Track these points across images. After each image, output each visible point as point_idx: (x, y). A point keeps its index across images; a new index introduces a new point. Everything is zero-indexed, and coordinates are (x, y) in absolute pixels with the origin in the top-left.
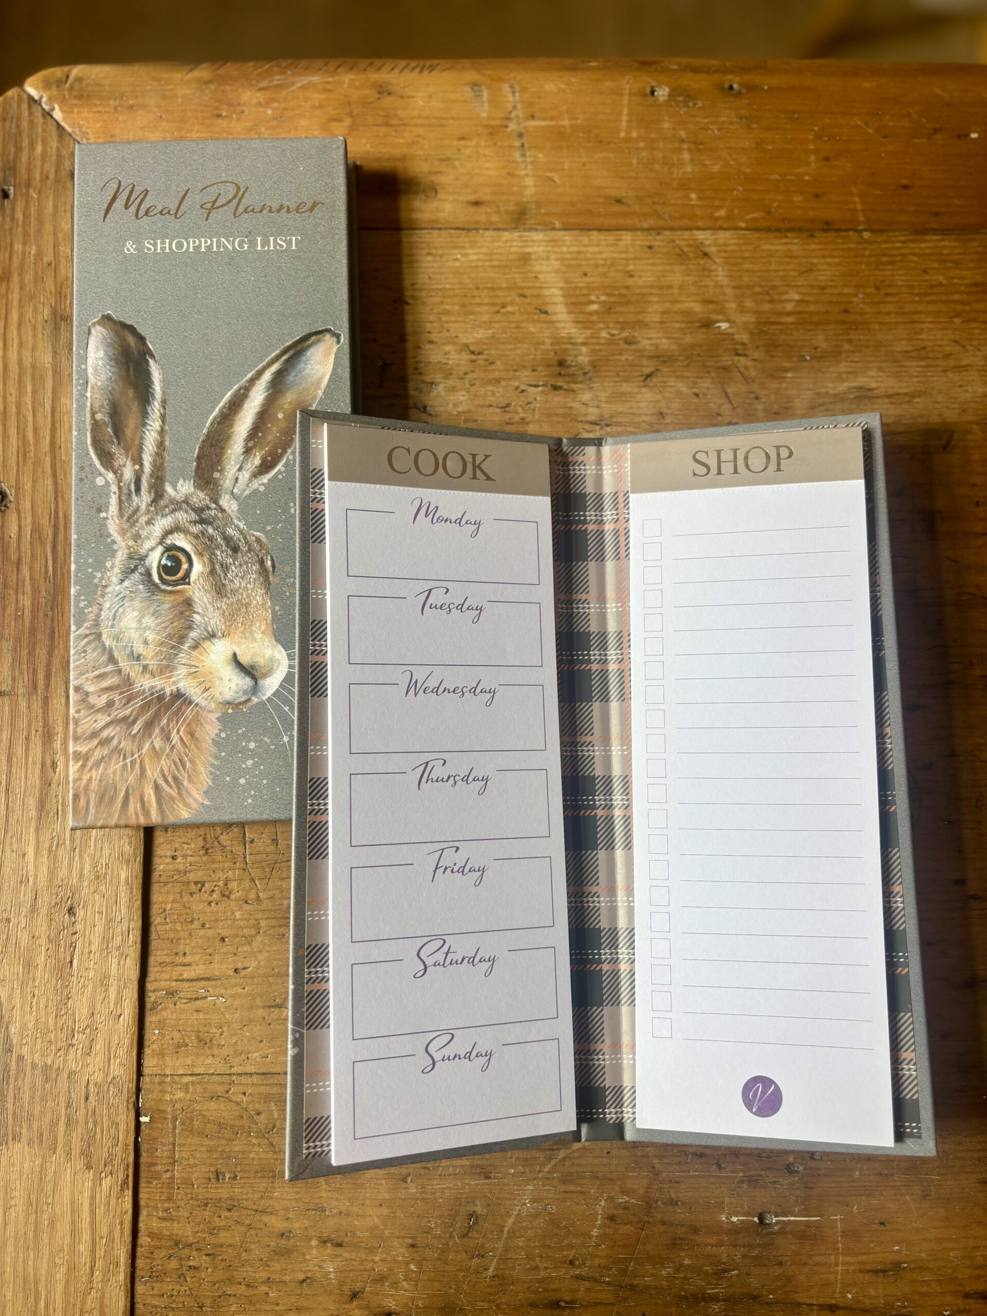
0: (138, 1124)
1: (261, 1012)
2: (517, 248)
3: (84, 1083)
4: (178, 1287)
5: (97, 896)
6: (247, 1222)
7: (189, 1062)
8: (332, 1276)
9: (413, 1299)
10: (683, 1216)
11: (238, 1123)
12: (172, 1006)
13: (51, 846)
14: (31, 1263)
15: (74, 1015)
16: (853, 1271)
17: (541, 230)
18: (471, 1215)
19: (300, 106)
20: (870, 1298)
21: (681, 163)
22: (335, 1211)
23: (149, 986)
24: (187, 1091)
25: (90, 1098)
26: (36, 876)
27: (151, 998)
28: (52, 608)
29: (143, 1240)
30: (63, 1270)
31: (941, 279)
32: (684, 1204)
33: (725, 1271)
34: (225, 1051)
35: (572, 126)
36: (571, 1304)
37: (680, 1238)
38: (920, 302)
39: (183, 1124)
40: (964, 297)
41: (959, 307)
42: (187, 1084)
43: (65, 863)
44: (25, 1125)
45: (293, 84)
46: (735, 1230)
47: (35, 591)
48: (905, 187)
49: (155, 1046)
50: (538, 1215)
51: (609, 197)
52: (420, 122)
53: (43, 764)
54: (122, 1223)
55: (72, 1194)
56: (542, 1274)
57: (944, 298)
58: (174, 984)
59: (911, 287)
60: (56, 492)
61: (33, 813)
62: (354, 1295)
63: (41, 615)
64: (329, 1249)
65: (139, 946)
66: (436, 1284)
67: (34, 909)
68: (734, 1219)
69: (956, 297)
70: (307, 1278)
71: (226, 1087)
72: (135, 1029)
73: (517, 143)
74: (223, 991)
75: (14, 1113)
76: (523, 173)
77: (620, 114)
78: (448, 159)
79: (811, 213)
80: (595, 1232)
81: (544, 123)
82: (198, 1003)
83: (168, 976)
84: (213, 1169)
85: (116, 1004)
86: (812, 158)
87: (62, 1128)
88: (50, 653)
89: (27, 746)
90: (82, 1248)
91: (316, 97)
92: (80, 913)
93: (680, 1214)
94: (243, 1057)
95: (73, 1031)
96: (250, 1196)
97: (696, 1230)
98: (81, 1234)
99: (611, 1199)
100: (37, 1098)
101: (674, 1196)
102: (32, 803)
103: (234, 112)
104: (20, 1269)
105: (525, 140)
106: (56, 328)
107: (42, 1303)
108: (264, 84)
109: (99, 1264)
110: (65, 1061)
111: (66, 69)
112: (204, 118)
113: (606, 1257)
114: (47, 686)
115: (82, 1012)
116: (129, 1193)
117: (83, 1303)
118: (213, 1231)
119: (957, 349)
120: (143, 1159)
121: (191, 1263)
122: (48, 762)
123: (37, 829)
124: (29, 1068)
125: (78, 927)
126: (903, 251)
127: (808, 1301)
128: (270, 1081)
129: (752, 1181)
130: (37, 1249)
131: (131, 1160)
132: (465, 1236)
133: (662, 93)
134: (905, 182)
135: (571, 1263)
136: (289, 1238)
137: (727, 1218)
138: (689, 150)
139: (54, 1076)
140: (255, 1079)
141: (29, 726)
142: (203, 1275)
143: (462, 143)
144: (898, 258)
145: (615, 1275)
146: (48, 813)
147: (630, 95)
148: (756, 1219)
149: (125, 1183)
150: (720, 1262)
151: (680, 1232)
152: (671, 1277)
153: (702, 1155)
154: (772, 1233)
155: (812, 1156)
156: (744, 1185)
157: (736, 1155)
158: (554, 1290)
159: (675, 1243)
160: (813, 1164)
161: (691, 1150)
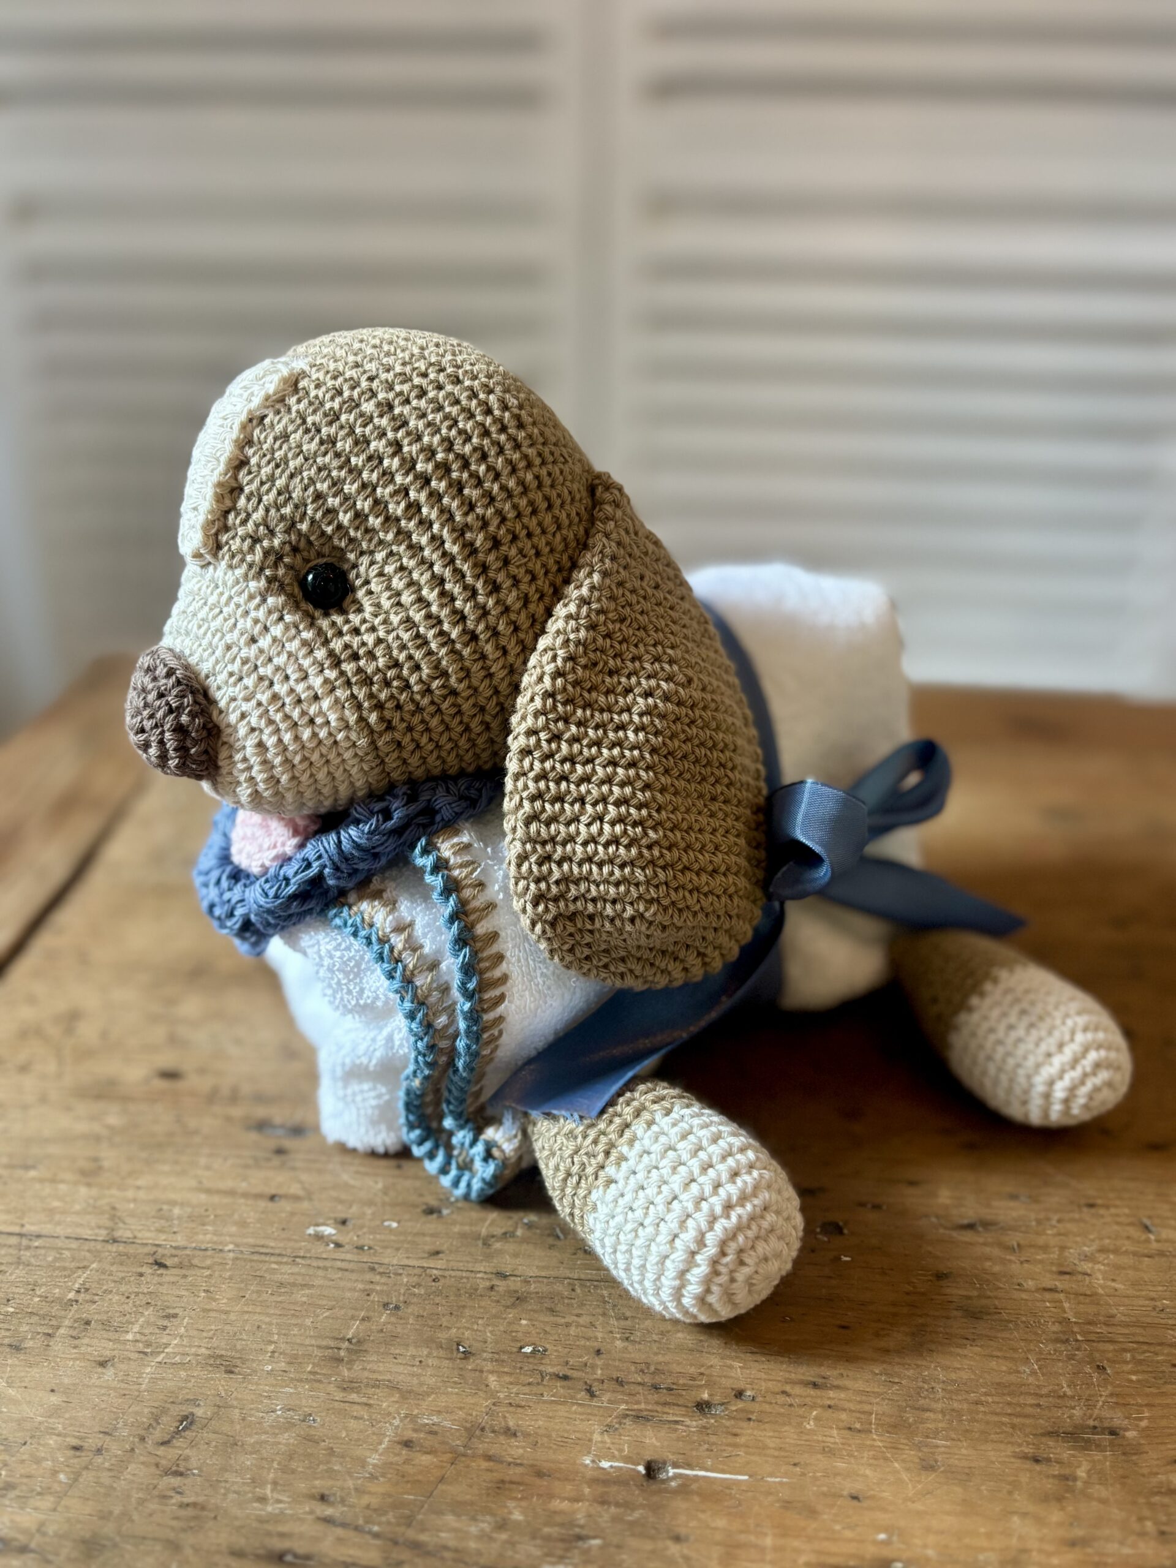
9: (42, 1523)
10: (521, 1451)
18: (185, 1418)
32: (527, 1435)
33: (580, 1538)
37: (511, 1482)
46: (603, 1480)
50: (289, 1425)
56: (269, 1509)
66: (89, 1504)
68: (605, 1464)
80: (374, 1459)
93: (516, 1449)
97: (540, 1474)
99: (411, 1417)
101: (511, 1424)
113: (383, 1494)
129: (640, 1418)
132: (165, 1446)
137: (593, 1461)
145: (389, 1523)
148: (641, 1469)
150: (572, 1524)
151: (514, 1473)
152: (483, 1536)
153: (565, 1378)
154: (666, 1491)
155: (739, 1394)
156: (627, 1421)
157: (619, 1382)
158: (282, 1535)
159: (501, 1487)
160: (740, 1405)
161: (550, 1370)
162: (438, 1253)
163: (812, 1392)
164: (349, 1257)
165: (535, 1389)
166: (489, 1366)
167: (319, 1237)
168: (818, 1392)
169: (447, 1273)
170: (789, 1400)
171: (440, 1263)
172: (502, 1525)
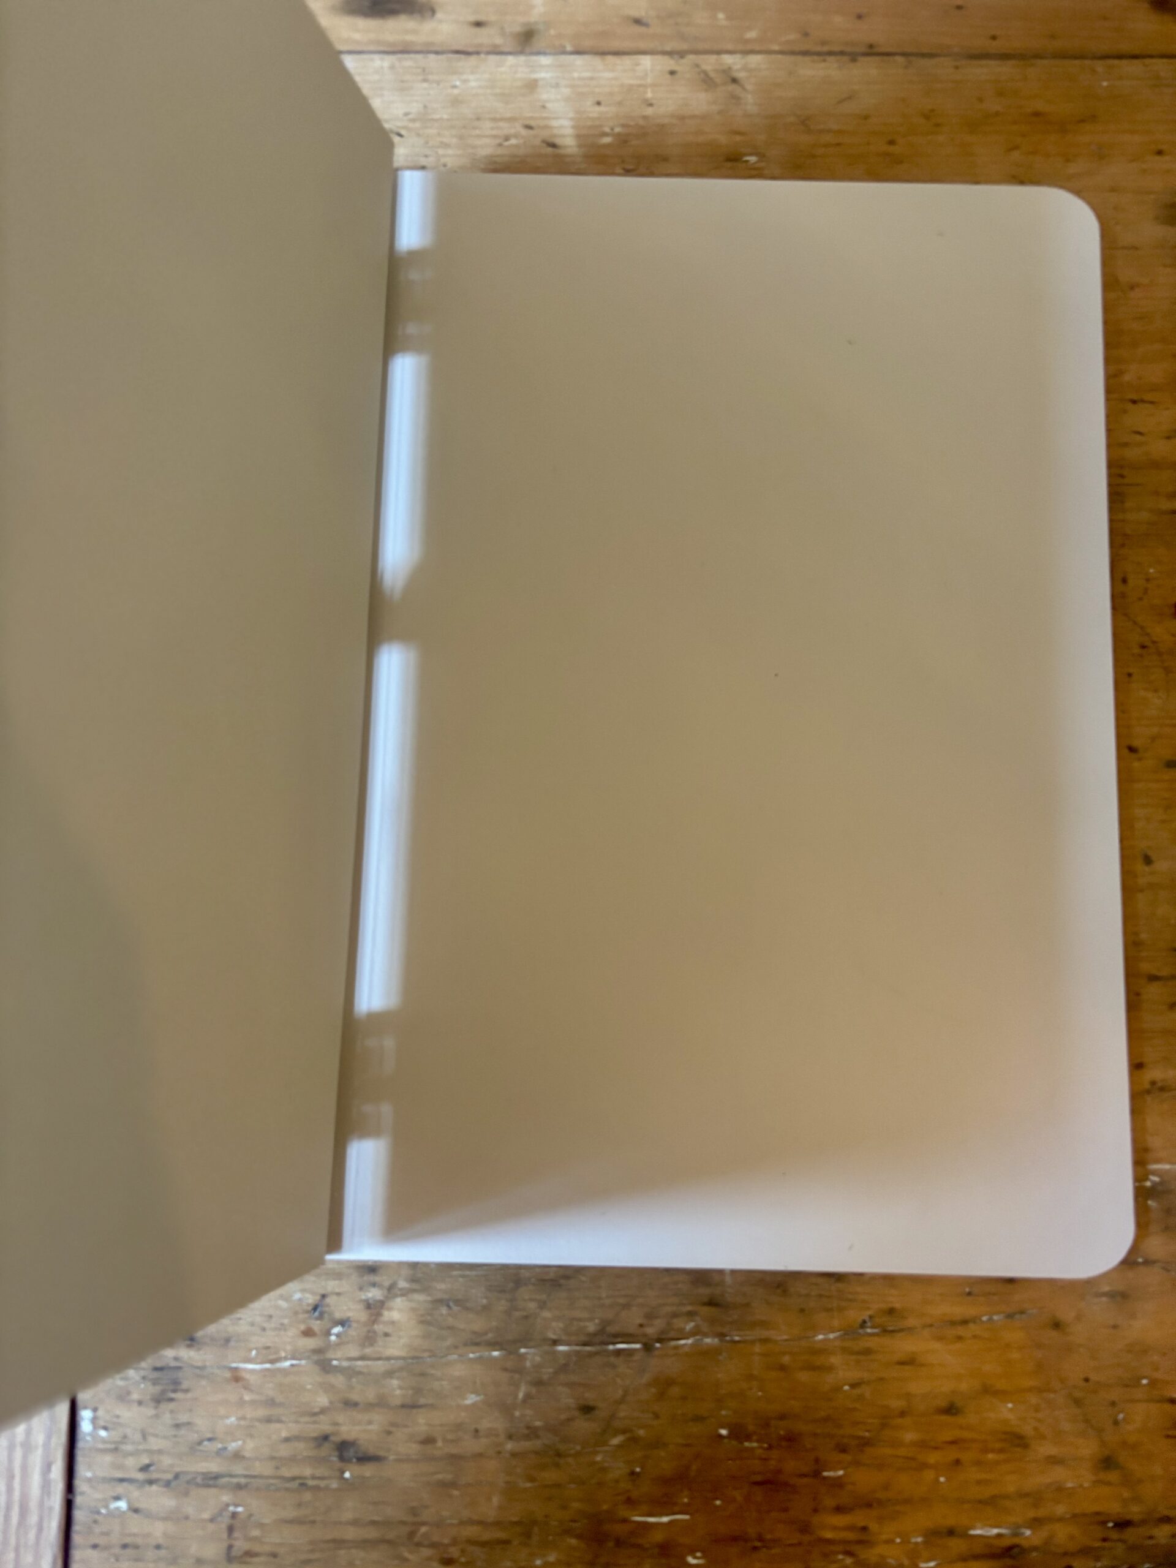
2: (523, 73)
17: (550, 54)
31: (998, 108)
40: (1023, 128)
41: (1018, 139)
48: (959, 7)
51: (627, 18)
79: (853, 35)
126: (955, 78)
134: (959, 3)
144: (951, 85)
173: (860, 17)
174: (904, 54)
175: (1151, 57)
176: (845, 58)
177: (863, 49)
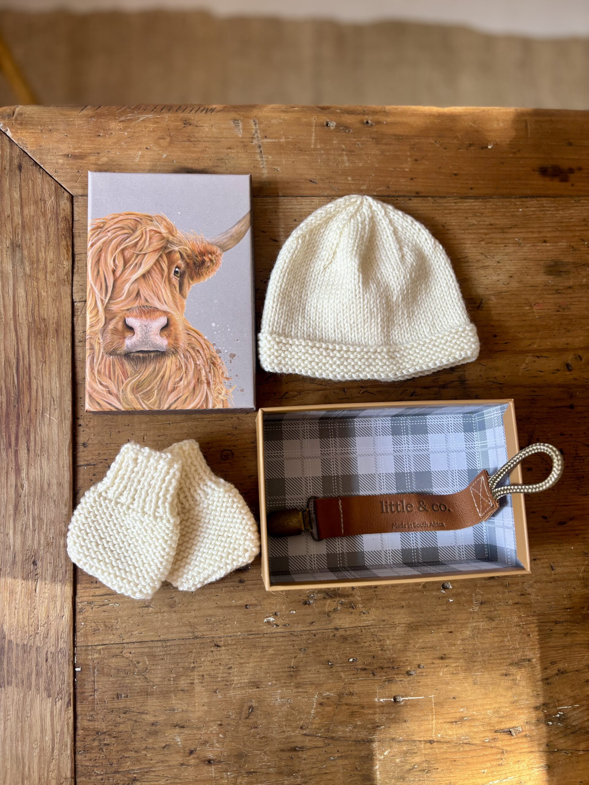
0: (75, 672)
1: (137, 610)
3: (45, 652)
4: (99, 755)
5: (48, 554)
6: (134, 719)
7: (101, 638)
8: (179, 743)
9: (221, 752)
11: (128, 668)
12: (90, 610)
13: (22, 529)
14: (20, 748)
15: (38, 617)
16: (441, 723)
17: (272, 197)
18: (250, 707)
19: (142, 131)
20: (450, 735)
21: (343, 162)
22: (180, 710)
23: (78, 600)
24: (100, 653)
25: (49, 660)
26: (14, 546)
27: (79, 606)
28: (18, 403)
29: (80, 732)
30: (37, 751)
31: (474, 222)
32: (356, 694)
33: (378, 726)
34: (119, 632)
35: (286, 142)
36: (302, 749)
37: (355, 712)
38: (464, 233)
39: (98, 671)
40: (486, 231)
41: (484, 236)
42: (100, 650)
43: (30, 537)
44: (14, 676)
45: (138, 119)
46: (382, 706)
47: (8, 393)
48: (456, 175)
49: (82, 631)
50: (283, 705)
51: (306, 179)
52: (207, 139)
53: (16, 486)
54: (68, 724)
55: (41, 711)
56: (287, 734)
57: (476, 231)
58: (91, 598)
59: (460, 226)
60: (17, 340)
61: (12, 512)
62: (191, 752)
63: (12, 406)
64: (177, 730)
65: (72, 579)
66: (233, 744)
67: (14, 563)
68: (382, 700)
69: (482, 231)
70: (167, 745)
71: (121, 650)
72: (71, 623)
73: (258, 151)
74: (117, 600)
75: (8, 671)
76: (262, 166)
77: (311, 136)
78: (222, 159)
79: (409, 188)
80: (313, 712)
81: (271, 140)
82: (104, 607)
83: (88, 594)
84: (115, 693)
85: (60, 610)
86: (409, 159)
87: (34, 676)
88: (18, 426)
89: (7, 476)
90: (47, 738)
91: (152, 126)
92: (39, 564)
93: (355, 700)
94: (129, 634)
95: (38, 625)
96: (135, 705)
97: (363, 707)
98: (46, 731)
99: (320, 694)
100: (20, 662)
101: (351, 690)
102: (11, 507)
103: (106, 134)
104: (14, 752)
105: (262, 149)
106: (14, 251)
107: (27, 769)
108: (123, 118)
109: (57, 746)
110: (34, 642)
111: (13, 108)
112: (91, 137)
113: (319, 723)
114: (17, 444)
115: (42, 615)
116: (71, 708)
117: (49, 767)
118: (116, 725)
119: (483, 257)
120: (78, 690)
121: (105, 742)
122: (19, 485)
123: (14, 520)
124: (15, 646)
125: (39, 571)
126: (455, 208)
127: (420, 739)
128: (144, 645)
129: (390, 681)
130: (23, 741)
131: (72, 691)
132: (247, 718)
133: (333, 125)
134: (456, 172)
135: (301, 728)
136: (156, 726)
137: (378, 700)
138: (346, 155)
139: (29, 649)
140: (136, 645)
141: (8, 465)
142: (112, 748)
143: (229, 150)
144: (453, 211)
145: (323, 732)
146: (20, 512)
147: (316, 126)
148: (392, 700)
149: (69, 703)
150: (375, 723)
151: (355, 709)
152: (351, 731)
153: (365, 669)
154: (401, 706)
155: (419, 666)
156: (386, 683)
157: (382, 668)
158: (293, 742)
159: (353, 714)
160: (420, 670)
161: (360, 667)
162: (313, 623)
163: (441, 661)
164: (282, 630)
165: (356, 676)
166: (340, 669)
167: (268, 622)
168: (443, 661)
169: (319, 631)
170: (434, 666)
171: (315, 628)
172: (355, 727)
173: (412, 179)
174: (432, 197)
175: (540, 197)
176: (407, 198)
177: (414, 194)
